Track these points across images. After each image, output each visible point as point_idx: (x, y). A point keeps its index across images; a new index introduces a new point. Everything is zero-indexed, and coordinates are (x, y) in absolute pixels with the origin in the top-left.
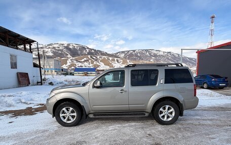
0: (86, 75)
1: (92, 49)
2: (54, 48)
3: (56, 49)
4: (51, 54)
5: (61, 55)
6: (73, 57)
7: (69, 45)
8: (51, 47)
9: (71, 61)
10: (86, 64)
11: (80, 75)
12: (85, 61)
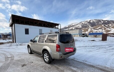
0: (96, 37)
1: (106, 21)
2: (82, 24)
3: (83, 24)
4: (81, 27)
5: (86, 27)
6: (92, 27)
7: (90, 21)
8: (81, 23)
9: (90, 29)
10: (100, 30)
11: (92, 37)
12: (100, 28)
